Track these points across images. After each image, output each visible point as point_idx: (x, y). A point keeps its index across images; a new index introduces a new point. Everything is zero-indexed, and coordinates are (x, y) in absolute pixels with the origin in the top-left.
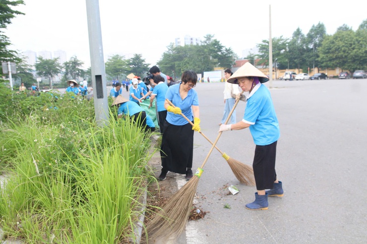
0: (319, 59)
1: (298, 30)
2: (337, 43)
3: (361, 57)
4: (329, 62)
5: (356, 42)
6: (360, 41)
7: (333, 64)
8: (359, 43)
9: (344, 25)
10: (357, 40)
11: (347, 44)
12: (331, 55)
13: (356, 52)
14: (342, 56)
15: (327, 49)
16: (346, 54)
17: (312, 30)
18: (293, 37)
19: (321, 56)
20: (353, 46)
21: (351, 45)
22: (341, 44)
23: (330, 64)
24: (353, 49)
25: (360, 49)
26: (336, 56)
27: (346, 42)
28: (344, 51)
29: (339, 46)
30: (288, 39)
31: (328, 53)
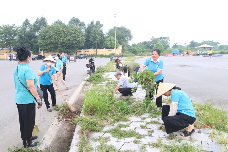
0: (38, 44)
1: (27, 21)
2: (49, 32)
3: (66, 43)
4: (45, 47)
5: (63, 32)
6: (65, 32)
7: (49, 48)
8: (64, 33)
9: (59, 20)
10: (63, 31)
11: (56, 33)
12: (46, 41)
13: (62, 40)
14: (54, 42)
15: (43, 36)
16: (56, 41)
17: (37, 22)
18: (23, 26)
19: (40, 41)
20: (61, 35)
21: (59, 34)
22: (52, 33)
23: (46, 48)
24: (61, 37)
25: (65, 38)
26: (50, 42)
27: (56, 32)
28: (55, 39)
29: (51, 34)
30: (19, 27)
31: (44, 39)
